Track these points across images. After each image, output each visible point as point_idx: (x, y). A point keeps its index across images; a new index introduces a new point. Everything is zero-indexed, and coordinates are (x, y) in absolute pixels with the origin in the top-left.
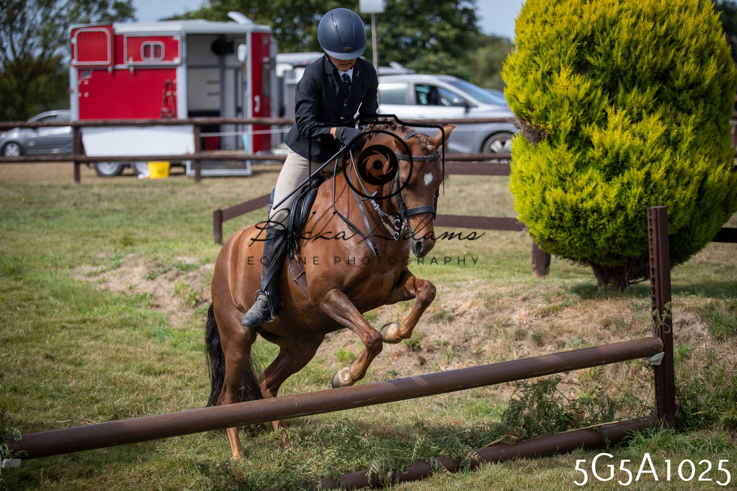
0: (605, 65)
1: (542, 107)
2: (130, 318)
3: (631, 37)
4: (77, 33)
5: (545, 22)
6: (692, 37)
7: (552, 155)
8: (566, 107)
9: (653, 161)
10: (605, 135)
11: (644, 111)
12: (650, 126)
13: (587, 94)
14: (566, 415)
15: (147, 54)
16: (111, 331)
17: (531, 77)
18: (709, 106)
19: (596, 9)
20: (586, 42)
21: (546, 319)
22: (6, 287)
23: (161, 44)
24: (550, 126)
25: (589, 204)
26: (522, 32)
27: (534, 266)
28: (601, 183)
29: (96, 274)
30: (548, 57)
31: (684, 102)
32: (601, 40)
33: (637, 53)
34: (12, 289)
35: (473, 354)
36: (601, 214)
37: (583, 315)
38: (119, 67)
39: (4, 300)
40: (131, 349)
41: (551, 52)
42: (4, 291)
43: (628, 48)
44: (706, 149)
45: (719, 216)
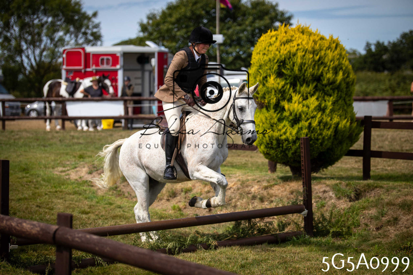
0: (291, 74)
1: (263, 93)
2: (78, 191)
3: (302, 61)
4: (66, 52)
5: (264, 54)
6: (331, 61)
7: (267, 115)
8: (273, 93)
9: (312, 118)
10: (291, 106)
11: (309, 95)
12: (311, 101)
13: (283, 87)
14: (262, 229)
15: (102, 63)
16: (68, 196)
17: (258, 79)
18: (340, 93)
19: (286, 48)
20: (282, 64)
21: (266, 190)
22: (21, 176)
23: (110, 58)
24: (266, 101)
25: (284, 137)
26: (254, 58)
27: (269, 168)
28: (289, 128)
29: (64, 171)
30: (265, 70)
31: (328, 91)
32: (288, 63)
33: (305, 68)
34: (24, 177)
35: (232, 206)
36: (289, 141)
37: (282, 188)
38: (88, 70)
39: (19, 182)
40: (77, 204)
41: (266, 68)
42: (20, 178)
43: (301, 66)
44: (338, 112)
45: (347, 144)
